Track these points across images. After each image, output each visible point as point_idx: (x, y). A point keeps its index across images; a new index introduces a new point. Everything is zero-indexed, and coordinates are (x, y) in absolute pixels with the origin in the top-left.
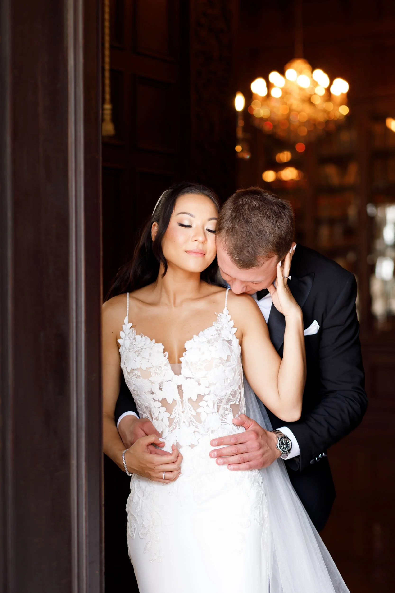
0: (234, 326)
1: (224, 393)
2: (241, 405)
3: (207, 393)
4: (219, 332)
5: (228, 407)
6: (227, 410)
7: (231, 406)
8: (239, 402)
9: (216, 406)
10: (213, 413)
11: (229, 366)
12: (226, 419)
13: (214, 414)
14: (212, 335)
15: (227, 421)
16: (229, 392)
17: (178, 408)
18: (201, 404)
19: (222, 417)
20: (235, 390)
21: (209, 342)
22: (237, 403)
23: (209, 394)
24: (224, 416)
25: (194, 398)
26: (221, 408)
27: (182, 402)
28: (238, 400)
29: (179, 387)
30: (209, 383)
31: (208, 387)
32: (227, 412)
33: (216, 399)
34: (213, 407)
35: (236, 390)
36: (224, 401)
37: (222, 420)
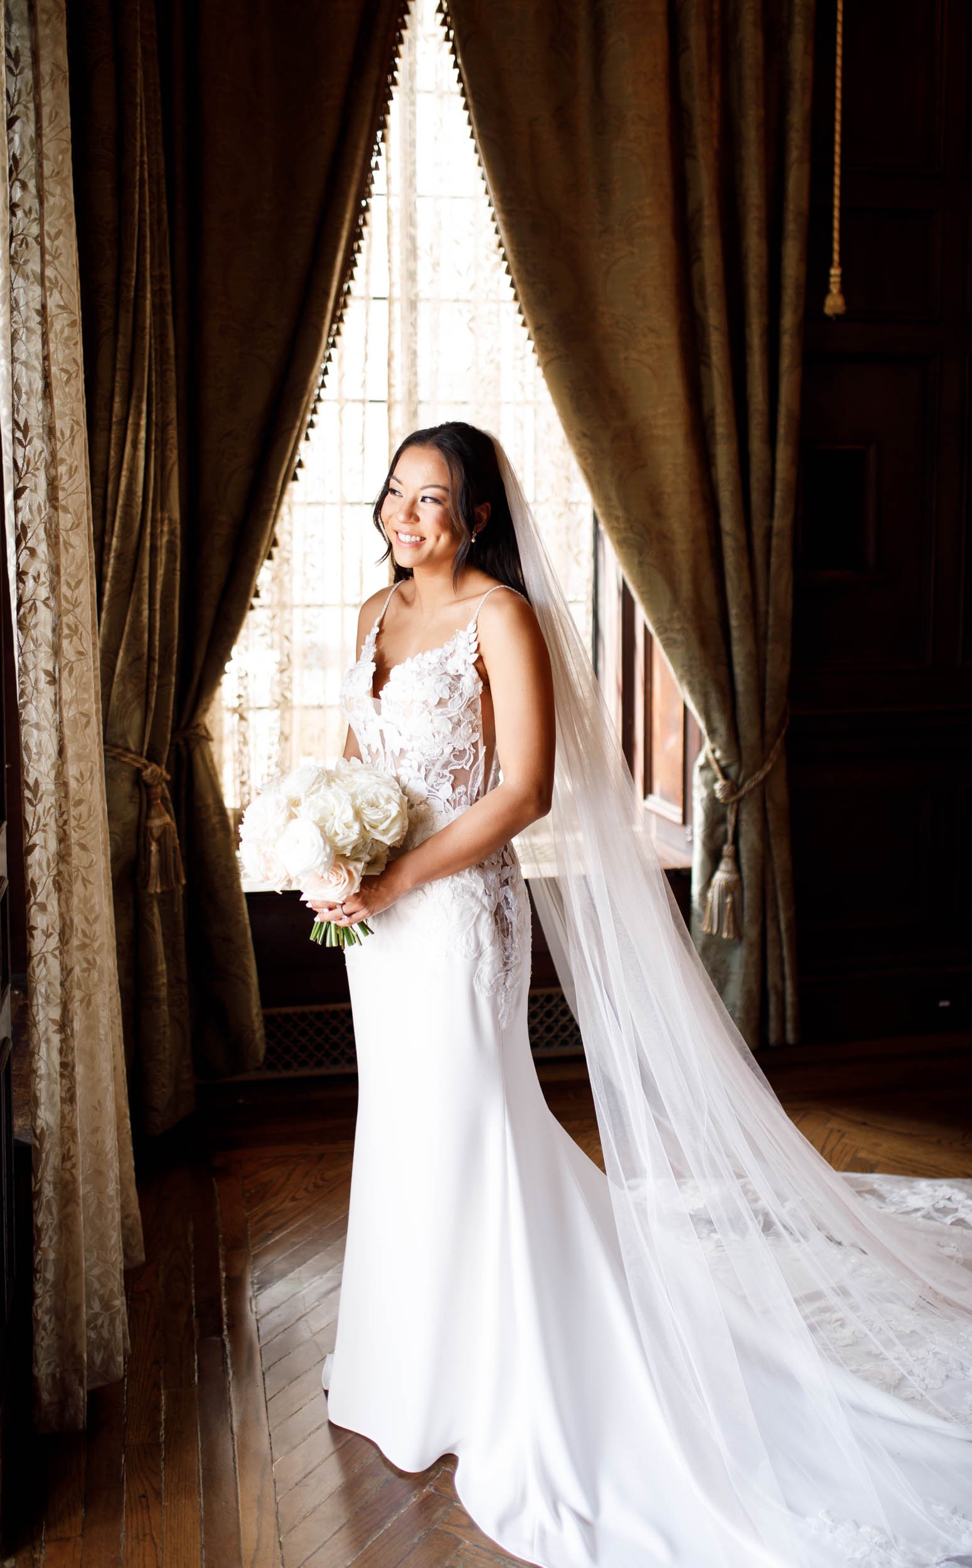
0: (476, 652)
1: (438, 751)
2: (475, 773)
3: (410, 749)
4: (444, 661)
5: (446, 772)
6: (444, 776)
7: (451, 772)
8: (471, 767)
9: (423, 770)
10: (418, 778)
11: (442, 714)
12: (438, 790)
13: (420, 781)
14: (430, 664)
15: (439, 794)
16: (448, 750)
17: (381, 759)
18: (404, 762)
19: (432, 786)
20: (462, 749)
21: (419, 674)
22: (467, 768)
23: (413, 750)
24: (435, 784)
25: (397, 753)
26: (433, 773)
27: (385, 753)
28: (469, 764)
29: (381, 731)
30: (411, 736)
31: (410, 741)
32: (441, 781)
33: (423, 760)
34: (419, 770)
35: (465, 750)
36: (438, 765)
37: (429, 791)
